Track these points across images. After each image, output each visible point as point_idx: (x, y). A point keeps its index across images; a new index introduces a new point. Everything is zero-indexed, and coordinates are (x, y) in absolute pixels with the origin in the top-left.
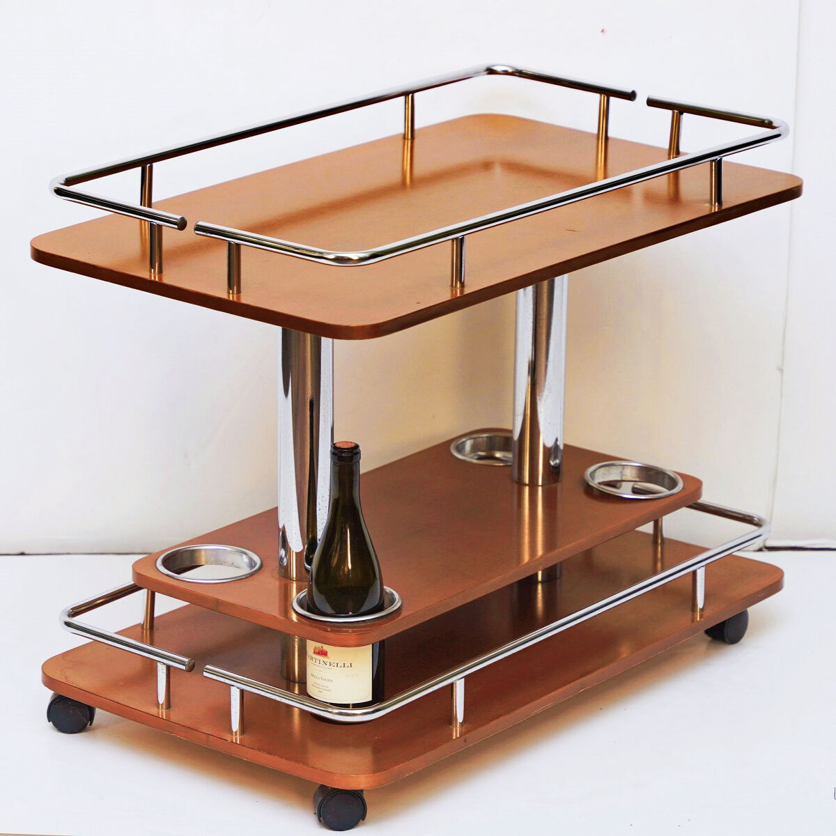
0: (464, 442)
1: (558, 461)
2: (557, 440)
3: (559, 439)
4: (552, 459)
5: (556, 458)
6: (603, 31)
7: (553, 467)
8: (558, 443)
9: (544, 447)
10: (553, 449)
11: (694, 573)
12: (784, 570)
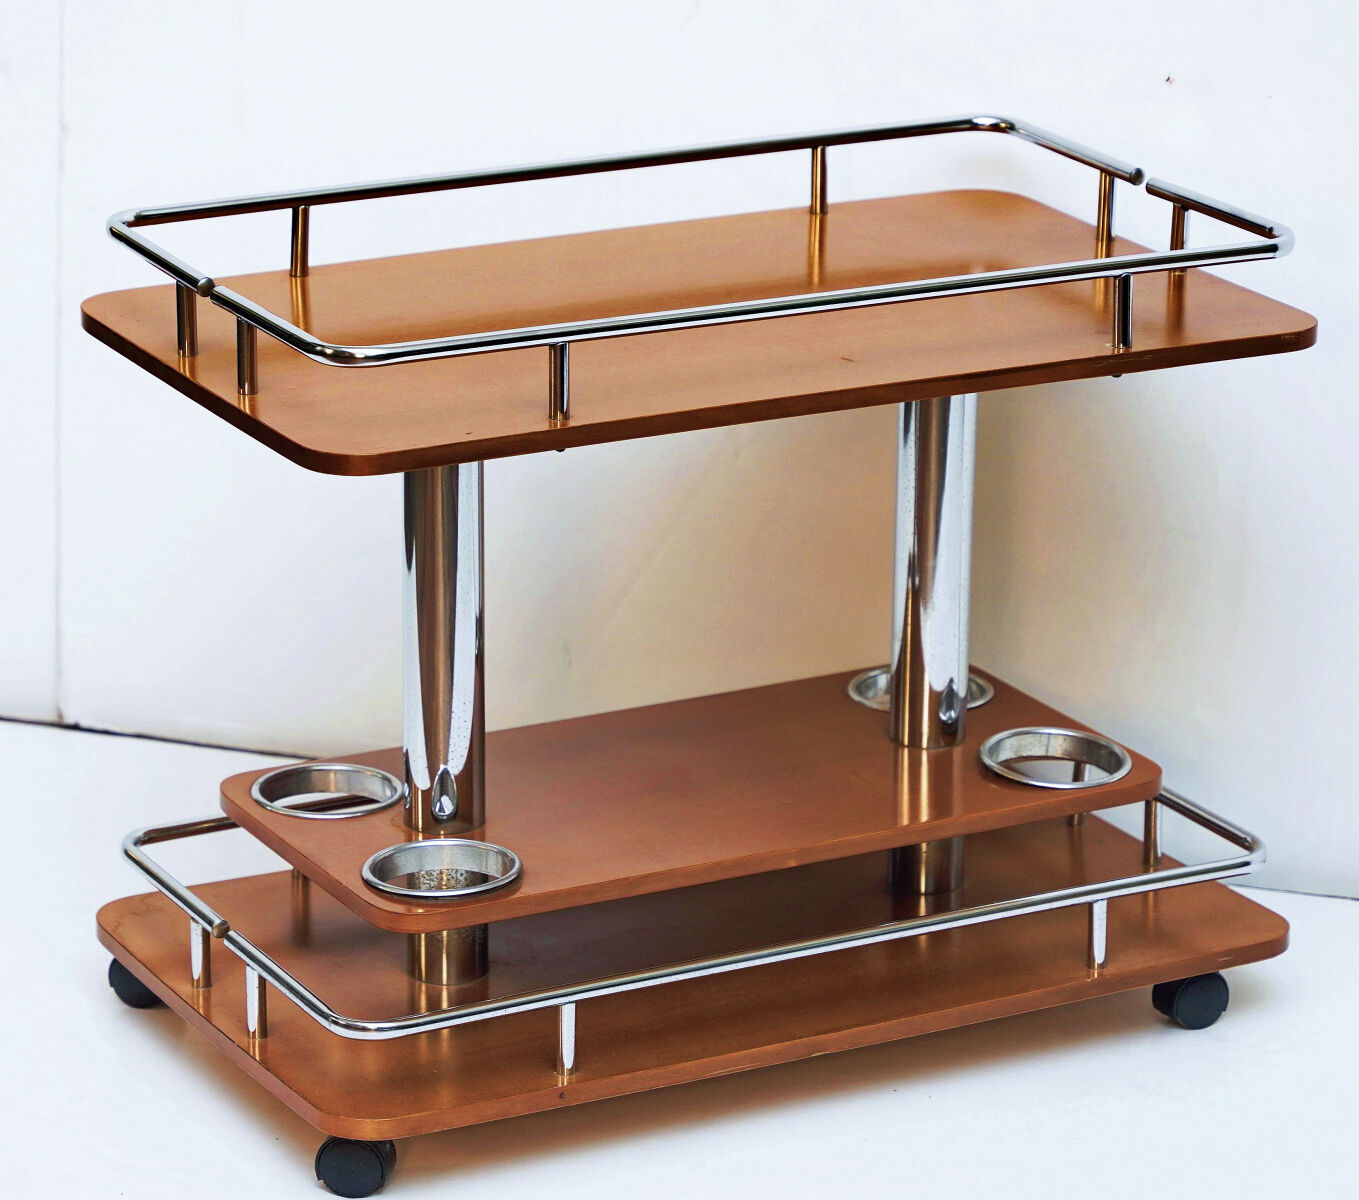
0: (875, 676)
1: (953, 714)
2: (951, 681)
3: (956, 680)
4: (944, 709)
5: (950, 708)
6: (1168, 80)
7: (944, 722)
8: (955, 687)
9: (931, 690)
10: (944, 694)
11: (1090, 905)
12: (1290, 923)
